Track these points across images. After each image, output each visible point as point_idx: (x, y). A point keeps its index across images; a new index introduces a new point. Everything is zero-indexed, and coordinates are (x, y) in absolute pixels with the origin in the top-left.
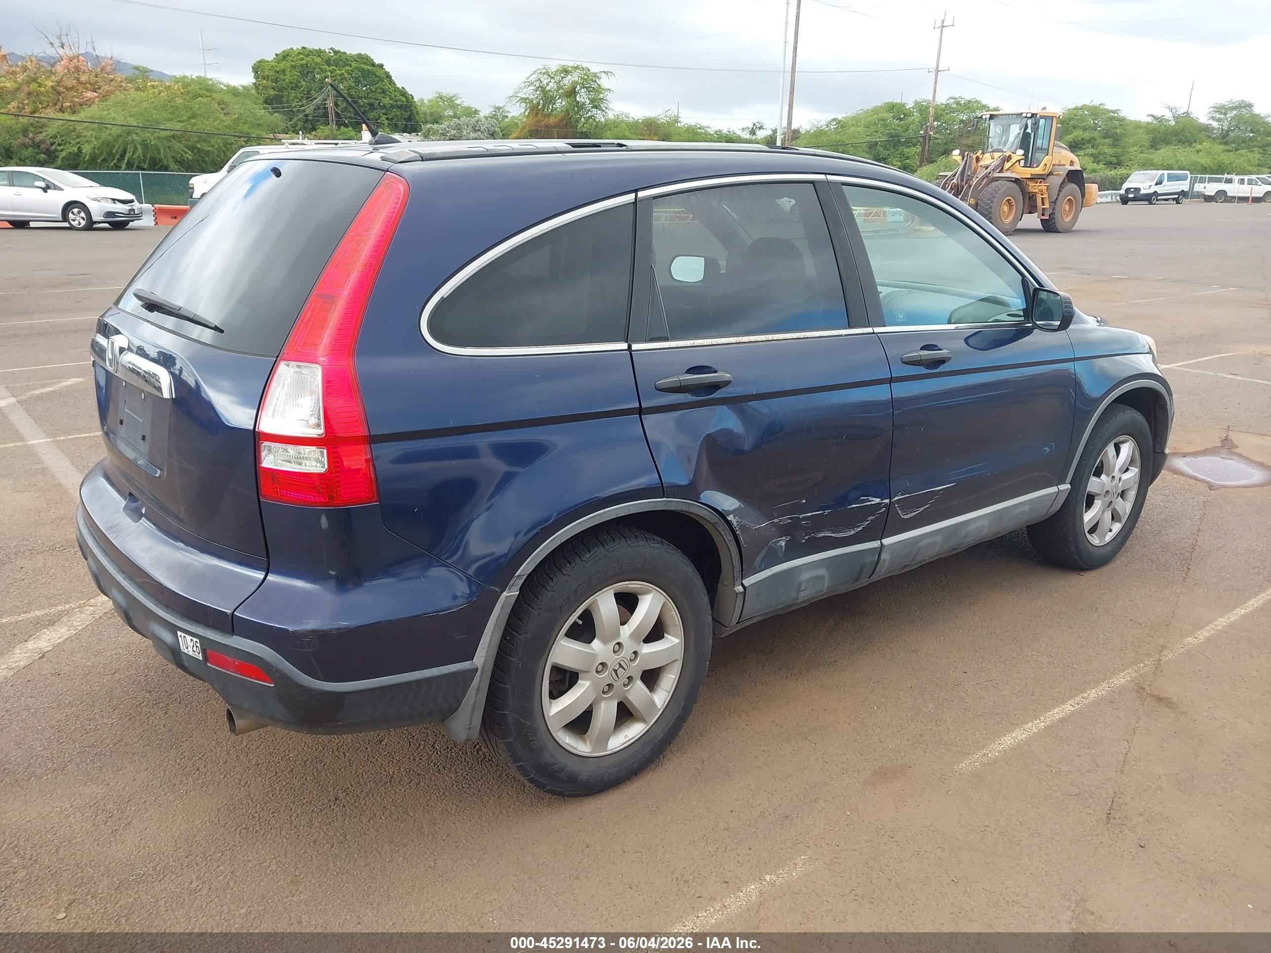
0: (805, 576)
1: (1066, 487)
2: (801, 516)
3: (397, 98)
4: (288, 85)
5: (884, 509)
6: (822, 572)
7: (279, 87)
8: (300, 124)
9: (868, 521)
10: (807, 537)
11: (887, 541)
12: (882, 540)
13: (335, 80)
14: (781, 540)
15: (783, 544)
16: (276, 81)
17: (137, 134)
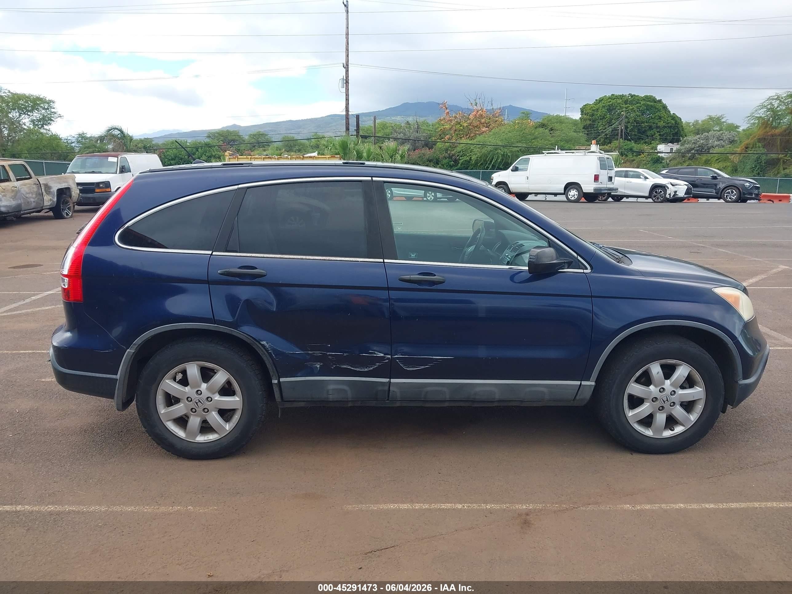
0: (331, 387)
1: (591, 383)
2: (328, 353)
3: (668, 121)
4: (598, 118)
5: (388, 361)
6: (345, 387)
7: (593, 119)
8: (602, 140)
9: (376, 365)
10: (334, 366)
11: (393, 380)
12: (391, 379)
13: (627, 113)
14: (316, 364)
15: (318, 366)
16: (593, 115)
17: (500, 149)
